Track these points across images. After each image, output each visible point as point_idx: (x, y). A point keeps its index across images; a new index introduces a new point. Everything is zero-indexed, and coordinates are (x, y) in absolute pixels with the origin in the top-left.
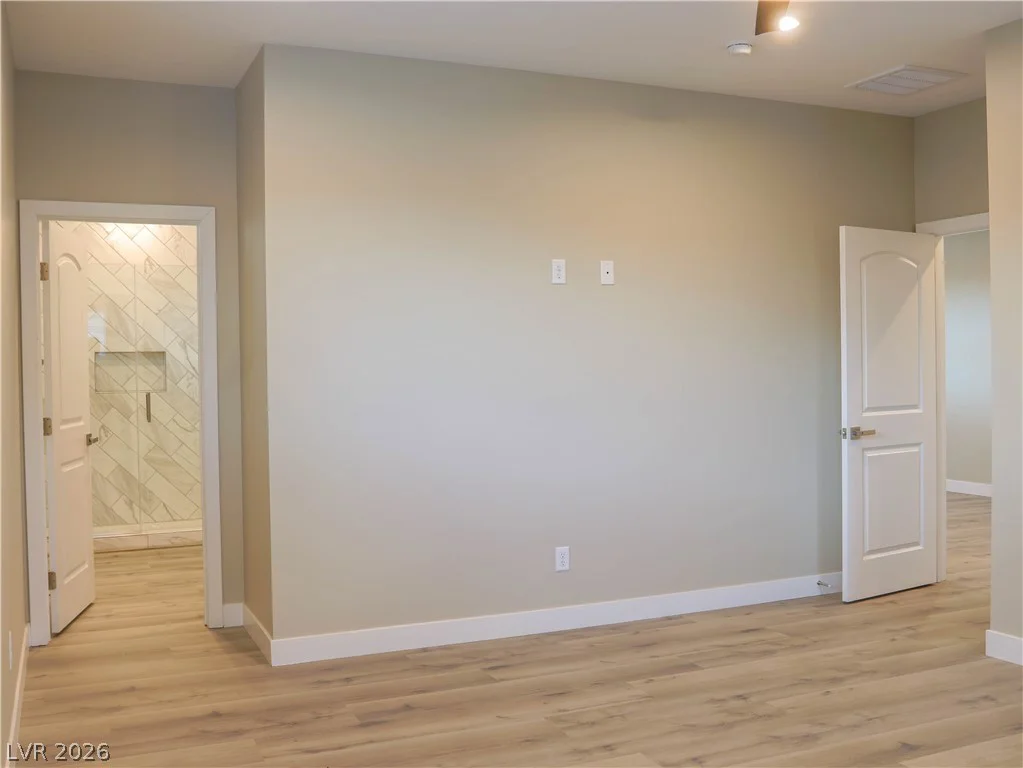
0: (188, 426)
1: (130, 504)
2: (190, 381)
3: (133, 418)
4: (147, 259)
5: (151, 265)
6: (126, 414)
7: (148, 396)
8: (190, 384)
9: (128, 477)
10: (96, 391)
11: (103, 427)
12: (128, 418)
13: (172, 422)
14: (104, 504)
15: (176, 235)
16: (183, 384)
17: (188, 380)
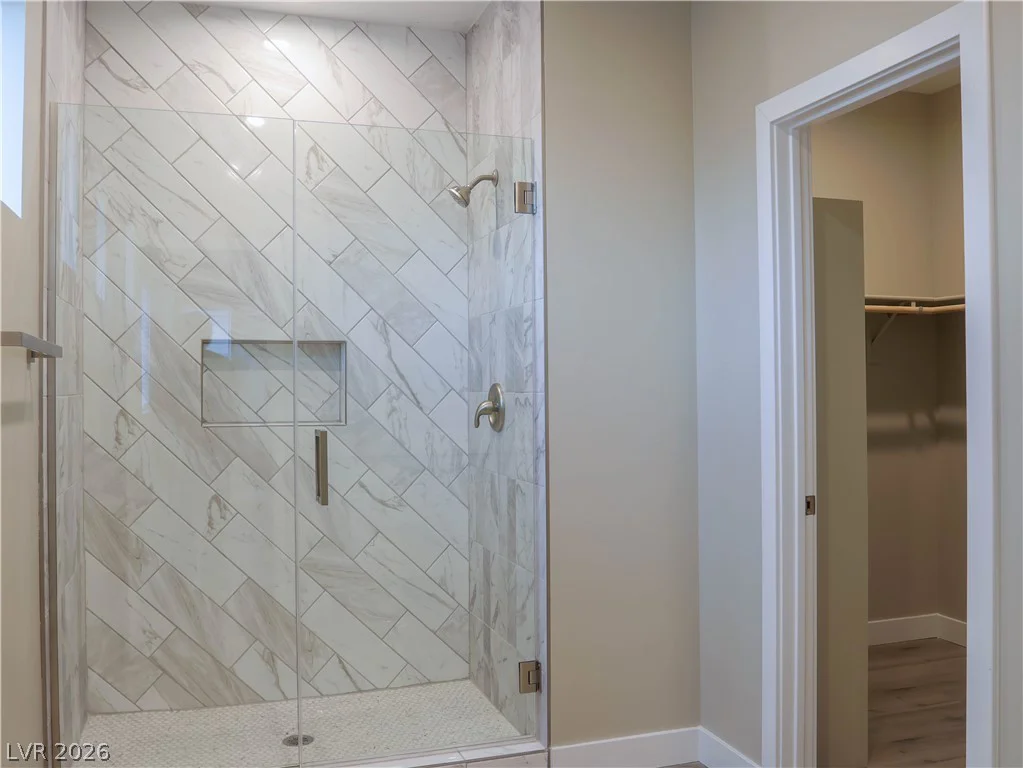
0: (388, 495)
1: (270, 659)
2: (395, 403)
3: (277, 479)
4: (313, 149)
5: (319, 160)
6: (263, 472)
7: (321, 441)
8: (394, 410)
9: (264, 601)
10: (203, 421)
11: (217, 498)
12: (266, 477)
13: (357, 486)
14: (216, 661)
15: (373, 106)
16: (379, 410)
17: (390, 401)
